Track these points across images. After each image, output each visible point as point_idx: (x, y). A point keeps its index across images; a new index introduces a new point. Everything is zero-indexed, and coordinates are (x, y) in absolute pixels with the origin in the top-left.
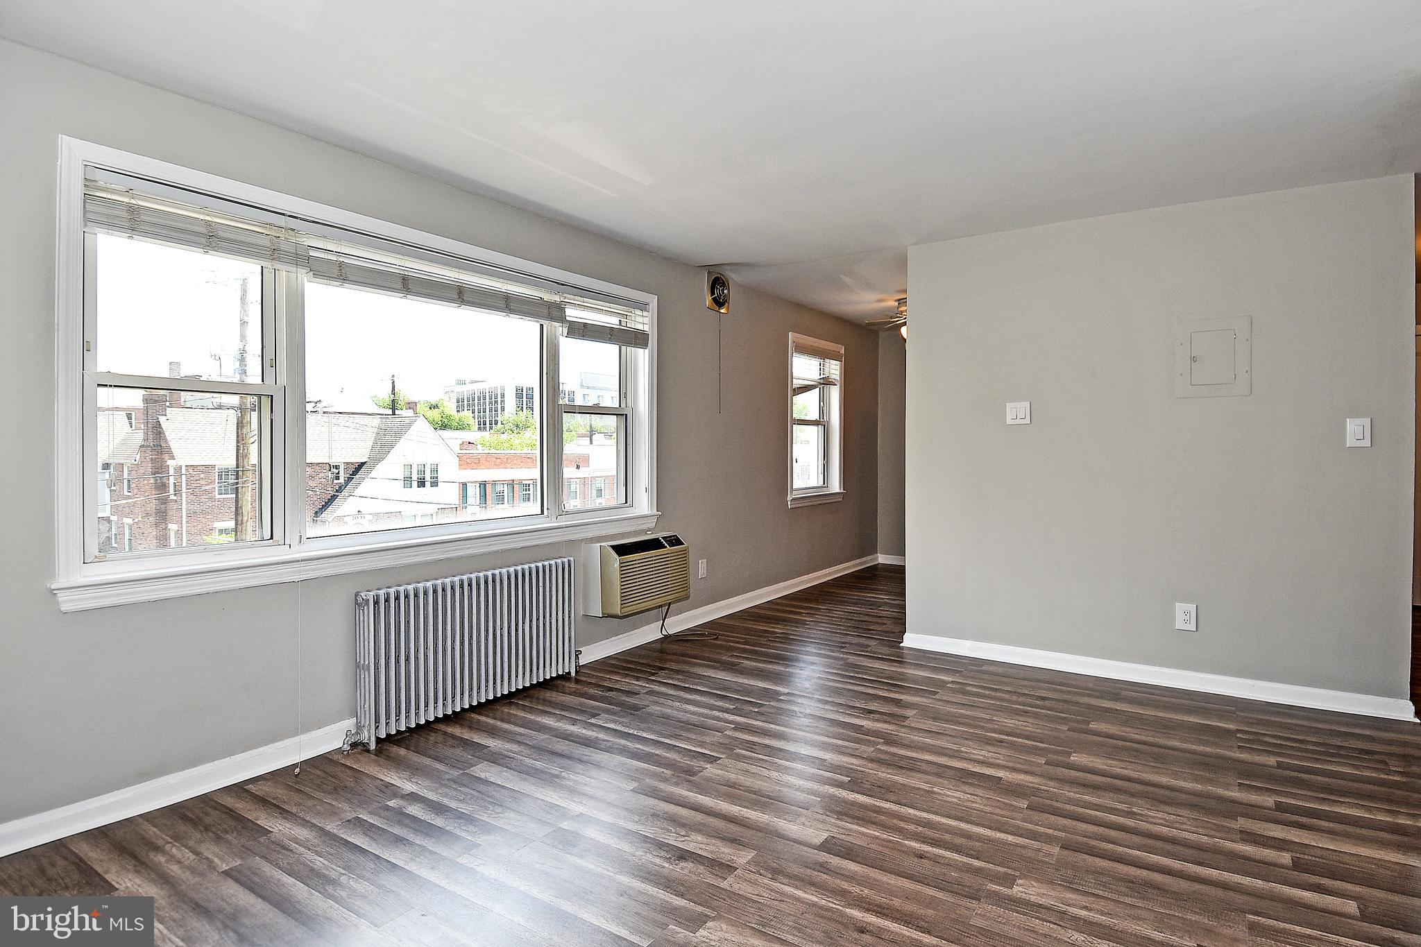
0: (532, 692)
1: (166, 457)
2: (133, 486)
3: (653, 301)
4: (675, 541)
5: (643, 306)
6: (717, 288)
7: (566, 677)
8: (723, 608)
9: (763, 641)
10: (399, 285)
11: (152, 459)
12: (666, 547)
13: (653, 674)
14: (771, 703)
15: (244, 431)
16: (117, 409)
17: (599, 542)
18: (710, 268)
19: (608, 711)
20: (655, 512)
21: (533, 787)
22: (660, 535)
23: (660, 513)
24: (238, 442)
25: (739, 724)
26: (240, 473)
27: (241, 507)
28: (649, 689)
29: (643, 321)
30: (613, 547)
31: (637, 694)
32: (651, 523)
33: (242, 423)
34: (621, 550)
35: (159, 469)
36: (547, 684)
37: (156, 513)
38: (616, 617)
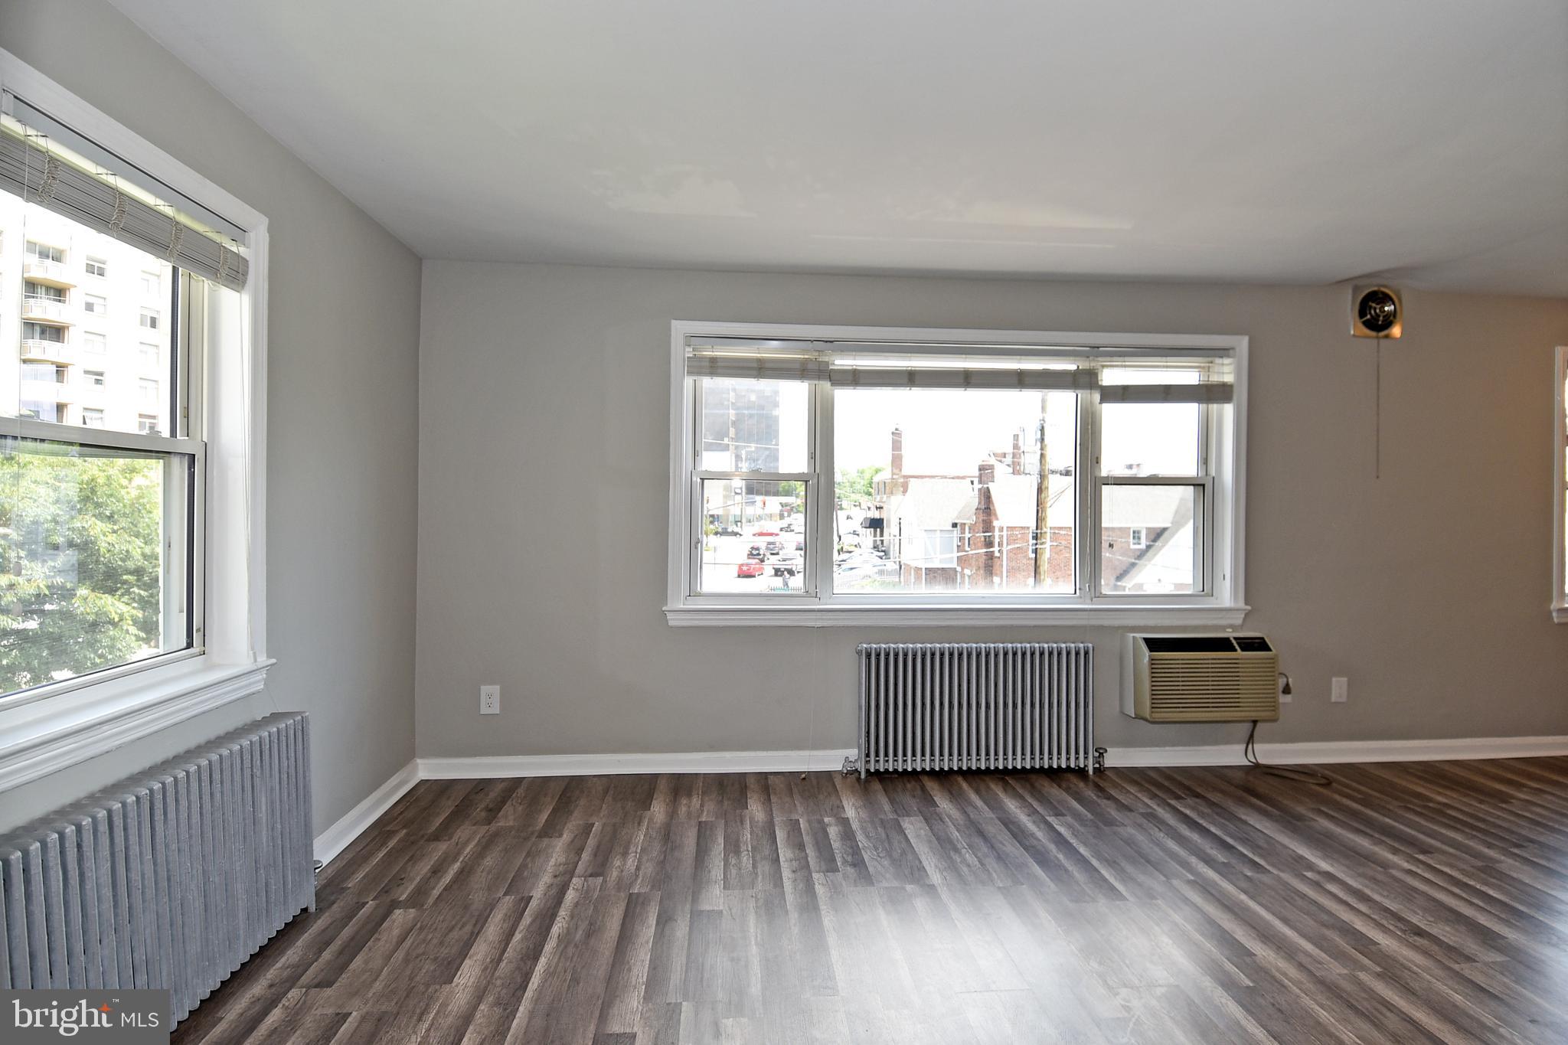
0: (1033, 777)
1: (993, 517)
2: (971, 542)
3: (1242, 343)
4: (1259, 644)
5: (1224, 352)
6: (1371, 307)
7: (1081, 773)
8: (1383, 751)
9: (1392, 806)
10: (906, 380)
11: (983, 521)
12: (1236, 650)
13: (1178, 798)
14: (1282, 875)
15: (1043, 495)
16: (963, 478)
17: (1132, 632)
18: (1354, 282)
19: (1077, 816)
20: (1241, 604)
21: (926, 850)
22: (1229, 634)
23: (1249, 608)
24: (1038, 506)
25: (1205, 879)
26: (1039, 535)
27: (1039, 567)
28: (1149, 810)
29: (1226, 372)
30: (1146, 640)
31: (1131, 810)
32: (1238, 620)
33: (1041, 487)
34: (1154, 645)
35: (988, 527)
36: (1054, 774)
37: (985, 567)
38: (1146, 720)
